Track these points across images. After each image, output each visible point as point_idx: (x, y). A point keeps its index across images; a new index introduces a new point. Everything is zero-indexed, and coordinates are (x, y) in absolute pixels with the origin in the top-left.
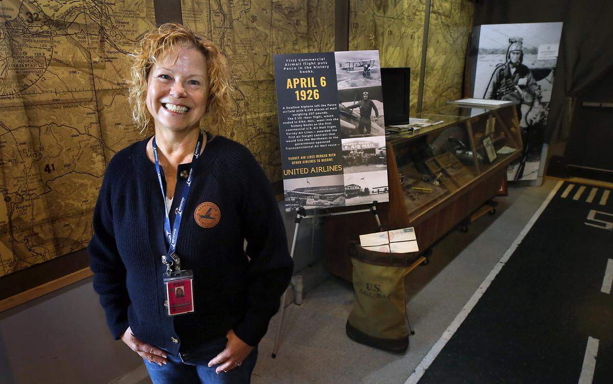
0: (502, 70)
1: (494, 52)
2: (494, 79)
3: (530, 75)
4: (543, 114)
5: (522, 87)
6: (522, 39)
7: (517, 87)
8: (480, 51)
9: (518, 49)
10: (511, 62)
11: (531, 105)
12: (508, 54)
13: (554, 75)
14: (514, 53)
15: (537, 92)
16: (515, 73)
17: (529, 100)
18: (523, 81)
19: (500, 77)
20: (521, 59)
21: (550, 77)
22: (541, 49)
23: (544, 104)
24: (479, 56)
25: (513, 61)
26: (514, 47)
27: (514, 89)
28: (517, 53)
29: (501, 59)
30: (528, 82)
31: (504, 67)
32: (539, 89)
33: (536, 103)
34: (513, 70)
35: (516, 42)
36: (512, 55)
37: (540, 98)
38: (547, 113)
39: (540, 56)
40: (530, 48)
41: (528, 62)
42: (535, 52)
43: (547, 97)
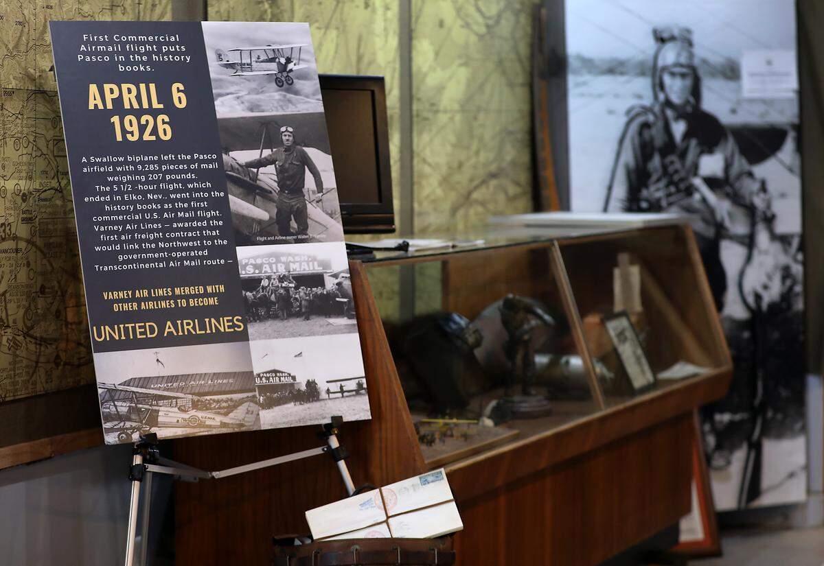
0: (646, 126)
1: (614, 68)
2: (628, 157)
3: (731, 144)
4: (786, 273)
5: (712, 182)
6: (689, 31)
7: (697, 182)
8: (573, 63)
9: (683, 60)
10: (668, 103)
11: (749, 242)
12: (656, 74)
13: (800, 148)
14: (673, 74)
15: (759, 201)
16: (687, 136)
17: (739, 227)
18: (712, 164)
19: (645, 150)
20: (696, 91)
21: (788, 152)
22: (749, 64)
23: (784, 240)
24: (572, 80)
25: (676, 99)
26: (670, 55)
27: (690, 190)
28: (683, 76)
29: (637, 91)
30: (728, 166)
31: (651, 118)
32: (763, 188)
33: (763, 238)
34: (679, 128)
35: (673, 38)
36: (667, 80)
37: (769, 220)
38: (797, 269)
39: (748, 86)
40: (716, 59)
41: (716, 101)
42: (731, 72)
43: (790, 219)
